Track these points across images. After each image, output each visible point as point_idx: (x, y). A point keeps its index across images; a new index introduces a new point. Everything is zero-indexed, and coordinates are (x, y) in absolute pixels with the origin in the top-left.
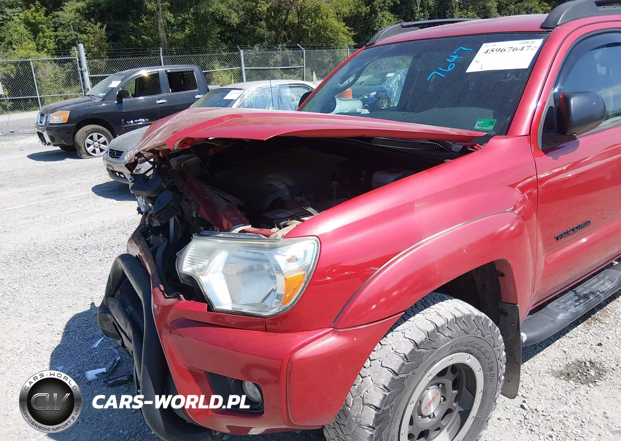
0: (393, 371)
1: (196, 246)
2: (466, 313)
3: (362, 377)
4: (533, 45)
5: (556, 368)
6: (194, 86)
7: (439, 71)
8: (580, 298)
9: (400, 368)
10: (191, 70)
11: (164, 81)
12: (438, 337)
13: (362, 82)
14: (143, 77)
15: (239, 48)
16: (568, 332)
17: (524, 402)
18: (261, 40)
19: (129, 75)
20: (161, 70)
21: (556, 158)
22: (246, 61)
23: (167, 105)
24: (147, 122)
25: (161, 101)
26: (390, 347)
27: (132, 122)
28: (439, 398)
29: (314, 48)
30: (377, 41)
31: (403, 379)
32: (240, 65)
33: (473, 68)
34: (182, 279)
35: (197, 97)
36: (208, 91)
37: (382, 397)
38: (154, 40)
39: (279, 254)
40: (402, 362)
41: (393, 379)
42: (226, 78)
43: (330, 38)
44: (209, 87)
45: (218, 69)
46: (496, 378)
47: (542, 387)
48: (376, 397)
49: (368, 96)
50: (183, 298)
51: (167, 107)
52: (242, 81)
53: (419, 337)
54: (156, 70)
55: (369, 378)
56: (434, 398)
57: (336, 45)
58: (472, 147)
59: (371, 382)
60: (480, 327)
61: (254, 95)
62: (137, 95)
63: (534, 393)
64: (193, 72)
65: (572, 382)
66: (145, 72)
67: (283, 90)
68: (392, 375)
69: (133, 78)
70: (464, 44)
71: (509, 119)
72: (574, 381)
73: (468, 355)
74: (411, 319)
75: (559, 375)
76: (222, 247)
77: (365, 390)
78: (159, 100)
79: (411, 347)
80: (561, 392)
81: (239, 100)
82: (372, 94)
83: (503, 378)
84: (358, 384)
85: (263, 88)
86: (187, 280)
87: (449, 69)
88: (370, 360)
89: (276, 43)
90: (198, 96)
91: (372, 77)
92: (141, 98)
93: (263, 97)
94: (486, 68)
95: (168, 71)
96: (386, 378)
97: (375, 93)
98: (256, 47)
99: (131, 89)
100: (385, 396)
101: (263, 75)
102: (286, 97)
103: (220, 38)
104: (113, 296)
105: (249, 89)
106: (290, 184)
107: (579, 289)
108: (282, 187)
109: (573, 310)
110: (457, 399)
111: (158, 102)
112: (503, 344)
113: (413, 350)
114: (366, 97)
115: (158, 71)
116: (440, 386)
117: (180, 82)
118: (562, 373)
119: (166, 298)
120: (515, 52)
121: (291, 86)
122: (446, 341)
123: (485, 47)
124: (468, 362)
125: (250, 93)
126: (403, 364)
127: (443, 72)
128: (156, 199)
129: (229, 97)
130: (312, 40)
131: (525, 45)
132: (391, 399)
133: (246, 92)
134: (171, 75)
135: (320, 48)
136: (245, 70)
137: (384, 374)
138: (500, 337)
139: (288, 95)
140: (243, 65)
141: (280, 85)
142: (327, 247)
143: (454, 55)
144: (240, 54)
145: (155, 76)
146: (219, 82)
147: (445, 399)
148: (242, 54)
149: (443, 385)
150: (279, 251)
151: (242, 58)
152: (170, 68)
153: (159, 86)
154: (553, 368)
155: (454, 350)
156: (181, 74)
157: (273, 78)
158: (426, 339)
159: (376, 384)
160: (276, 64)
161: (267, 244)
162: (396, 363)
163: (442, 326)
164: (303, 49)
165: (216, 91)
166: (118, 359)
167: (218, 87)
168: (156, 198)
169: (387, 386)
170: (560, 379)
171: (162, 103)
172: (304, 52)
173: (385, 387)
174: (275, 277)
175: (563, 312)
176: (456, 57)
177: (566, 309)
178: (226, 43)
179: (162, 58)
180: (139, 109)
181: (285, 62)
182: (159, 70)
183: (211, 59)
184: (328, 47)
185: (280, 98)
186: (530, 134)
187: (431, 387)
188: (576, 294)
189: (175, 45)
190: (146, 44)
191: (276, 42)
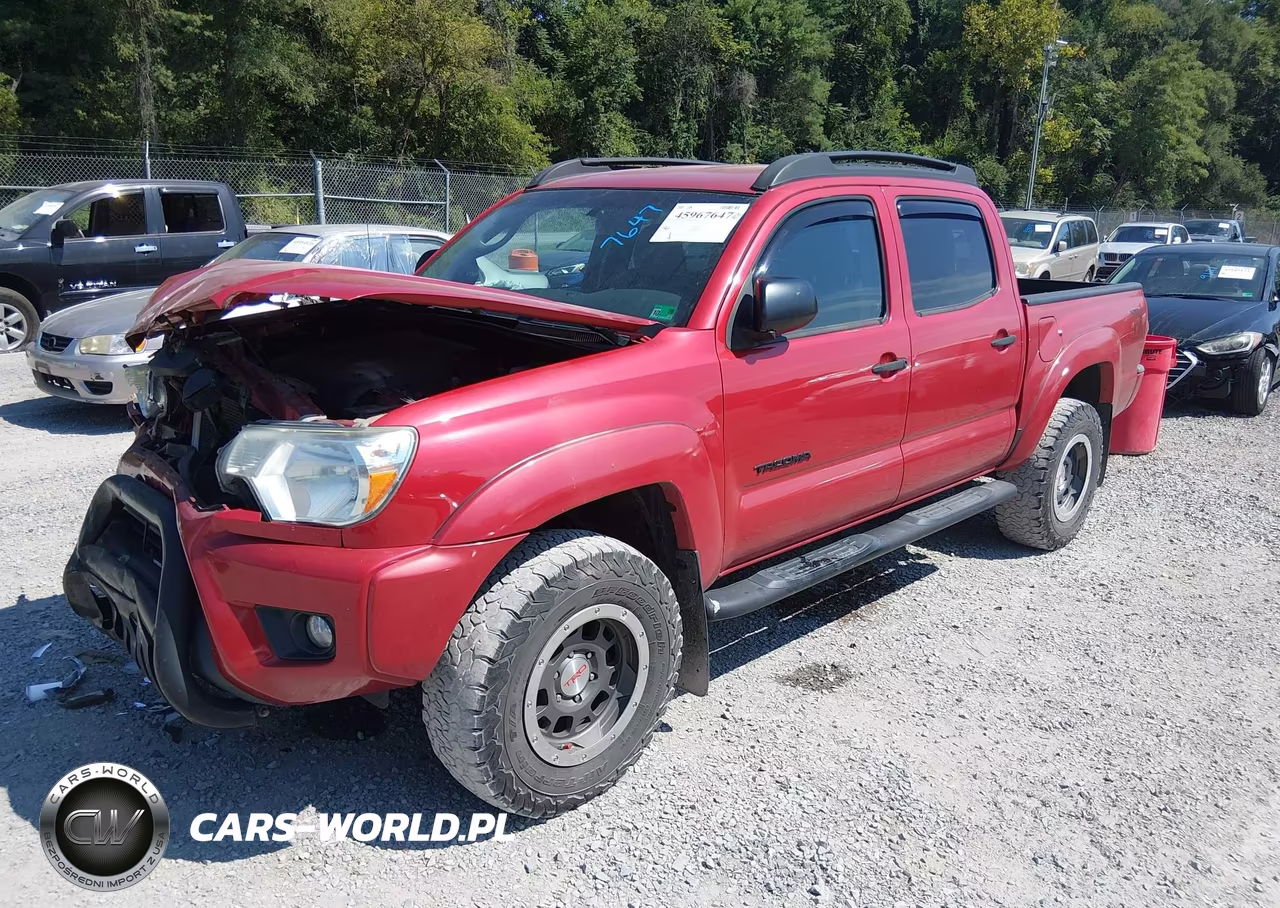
0: (515, 613)
1: (249, 436)
2: (618, 550)
3: (475, 625)
4: (736, 211)
5: (783, 673)
6: (218, 224)
7: (617, 236)
8: (808, 564)
9: (524, 610)
10: (211, 192)
11: (154, 210)
12: (576, 574)
13: (560, 244)
14: (112, 198)
15: (313, 155)
16: (812, 630)
17: (727, 710)
18: (359, 141)
19: (80, 193)
20: (148, 186)
21: (751, 363)
22: (327, 181)
23: (158, 256)
24: (113, 287)
25: (145, 248)
26: (513, 586)
27: (80, 285)
28: (587, 673)
29: (470, 169)
30: (542, 182)
31: (527, 624)
32: (314, 187)
33: (659, 236)
34: (224, 486)
35: (221, 245)
36: (246, 237)
37: (498, 645)
38: (127, 121)
39: (361, 444)
40: (526, 601)
41: (513, 622)
42: (283, 212)
43: (504, 153)
44: (248, 226)
45: (265, 193)
46: (666, 650)
47: (758, 695)
48: (490, 646)
49: (569, 270)
50: (227, 508)
51: (157, 260)
52: (317, 221)
53: (551, 572)
54: (139, 187)
55: (484, 625)
56: (579, 672)
57: (517, 166)
58: (638, 340)
59: (485, 629)
60: (638, 572)
61: (341, 249)
62: (93, 231)
63: (744, 701)
64: (216, 195)
65: (800, 689)
66: (113, 190)
67: (398, 245)
68: (512, 618)
69: (86, 200)
70: (654, 202)
71: (692, 307)
72: (803, 687)
73: (624, 610)
74: (545, 553)
75: (783, 680)
76: (285, 438)
77: (476, 640)
78: (141, 245)
79: (540, 583)
80: (781, 699)
81: (310, 256)
82: (577, 266)
83: (680, 654)
84: (468, 635)
85: (359, 238)
86: (232, 487)
87: (630, 236)
88: (487, 603)
89: (393, 153)
90: (225, 244)
91: (579, 236)
92: (100, 239)
93: (359, 253)
94: (674, 239)
95: (165, 190)
96: (504, 621)
97: (582, 265)
98: (350, 156)
99: (83, 218)
100: (502, 644)
101: (364, 213)
102: (404, 257)
103: (272, 130)
104: (93, 543)
105: (332, 238)
106: (388, 374)
107: (811, 556)
108: (375, 377)
109: (792, 577)
110: (614, 679)
111: (139, 249)
112: (677, 603)
113: (542, 587)
114: (565, 272)
115: (143, 189)
116: (589, 656)
117: (187, 212)
118: (788, 679)
119: (200, 511)
120: (714, 219)
121: (413, 239)
122: (588, 582)
123: (681, 208)
124: (623, 619)
125: (333, 244)
126: (528, 604)
127: (620, 239)
128: (185, 381)
129: (289, 248)
130: (468, 152)
131: (727, 211)
132: (510, 649)
133: (324, 242)
134: (167, 199)
135: (484, 170)
136: (325, 199)
137: (502, 617)
138: (671, 592)
139: (408, 255)
140: (321, 190)
141: (391, 235)
142: (426, 442)
143: (639, 216)
144: (315, 167)
145: (137, 199)
146: (266, 217)
147: (596, 677)
148: (320, 169)
149: (593, 654)
150: (363, 440)
151: (320, 177)
152: (167, 186)
153: (144, 217)
154: (779, 673)
155: (601, 598)
156: (191, 199)
157: (383, 220)
158: (560, 574)
159: (491, 630)
160: (391, 192)
161: (347, 432)
162: (518, 603)
163: (583, 561)
164: (446, 170)
165: (262, 236)
166: (83, 671)
167: (266, 228)
168: (185, 379)
169: (504, 631)
170: (784, 685)
171: (148, 252)
172: (448, 176)
173: (502, 632)
174: (357, 481)
175: (776, 579)
176: (641, 219)
177: (781, 577)
178: (286, 140)
179: (148, 161)
180: (97, 260)
181: (410, 191)
182: (145, 187)
183: (251, 173)
184: (501, 172)
185: (392, 256)
186: (715, 329)
187: (576, 656)
188: (803, 560)
189: (173, 135)
190: (108, 129)
191: (393, 148)
